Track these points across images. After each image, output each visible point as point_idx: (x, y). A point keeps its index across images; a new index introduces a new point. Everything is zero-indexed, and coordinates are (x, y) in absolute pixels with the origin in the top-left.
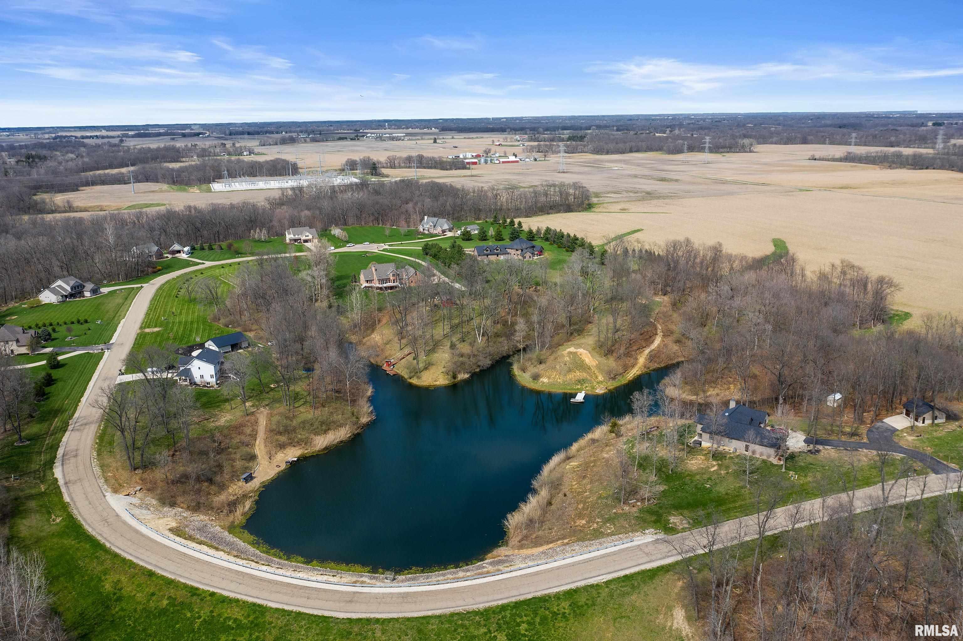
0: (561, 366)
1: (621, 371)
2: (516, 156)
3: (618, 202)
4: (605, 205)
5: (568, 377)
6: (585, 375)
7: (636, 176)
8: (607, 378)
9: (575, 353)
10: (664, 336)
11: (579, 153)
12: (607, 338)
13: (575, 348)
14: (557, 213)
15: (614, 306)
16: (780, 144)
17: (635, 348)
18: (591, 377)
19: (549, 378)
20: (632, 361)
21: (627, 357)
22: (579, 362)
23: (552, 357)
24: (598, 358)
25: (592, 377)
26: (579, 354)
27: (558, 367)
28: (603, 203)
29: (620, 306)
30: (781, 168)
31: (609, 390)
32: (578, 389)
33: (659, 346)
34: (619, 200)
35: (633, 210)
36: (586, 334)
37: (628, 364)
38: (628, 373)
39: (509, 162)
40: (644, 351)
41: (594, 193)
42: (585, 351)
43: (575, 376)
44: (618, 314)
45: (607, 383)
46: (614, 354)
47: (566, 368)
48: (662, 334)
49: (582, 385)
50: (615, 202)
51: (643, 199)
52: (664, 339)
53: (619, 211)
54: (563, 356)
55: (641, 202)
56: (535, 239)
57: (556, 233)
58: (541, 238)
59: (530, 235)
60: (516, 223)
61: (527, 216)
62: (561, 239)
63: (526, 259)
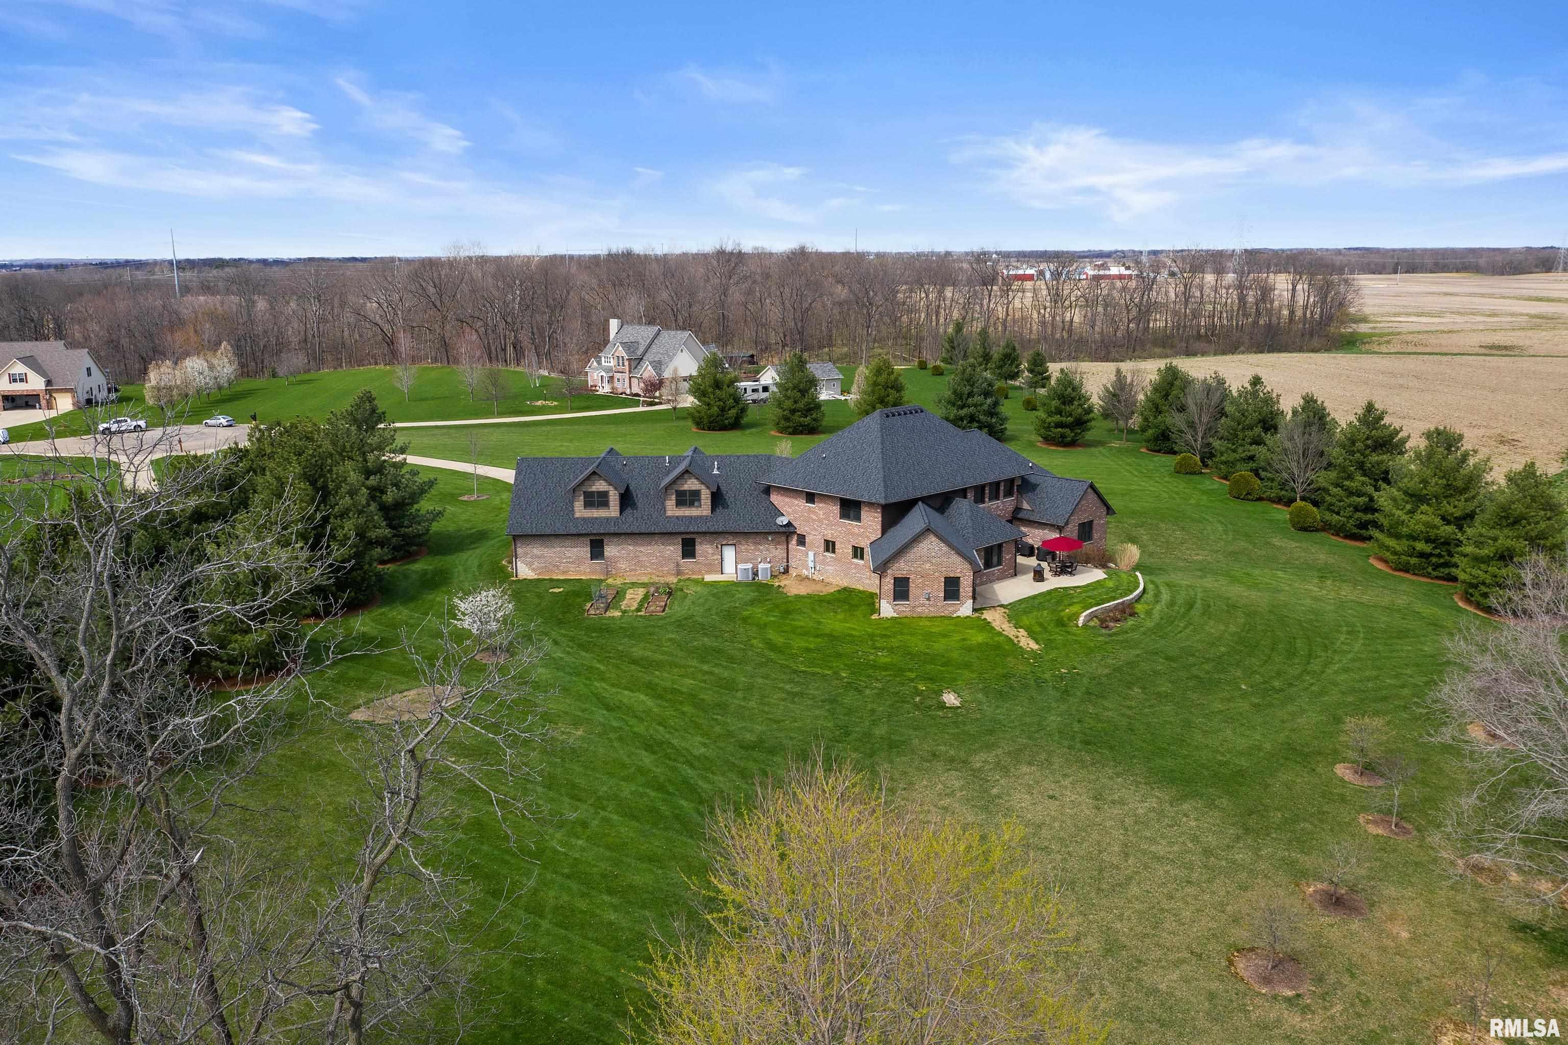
4: (1406, 338)
28: (1397, 333)
56: (1089, 436)
57: (1225, 395)
58: (1131, 432)
59: (1059, 412)
60: (1024, 365)
61: (1106, 359)
62: (1258, 442)
63: (904, 608)
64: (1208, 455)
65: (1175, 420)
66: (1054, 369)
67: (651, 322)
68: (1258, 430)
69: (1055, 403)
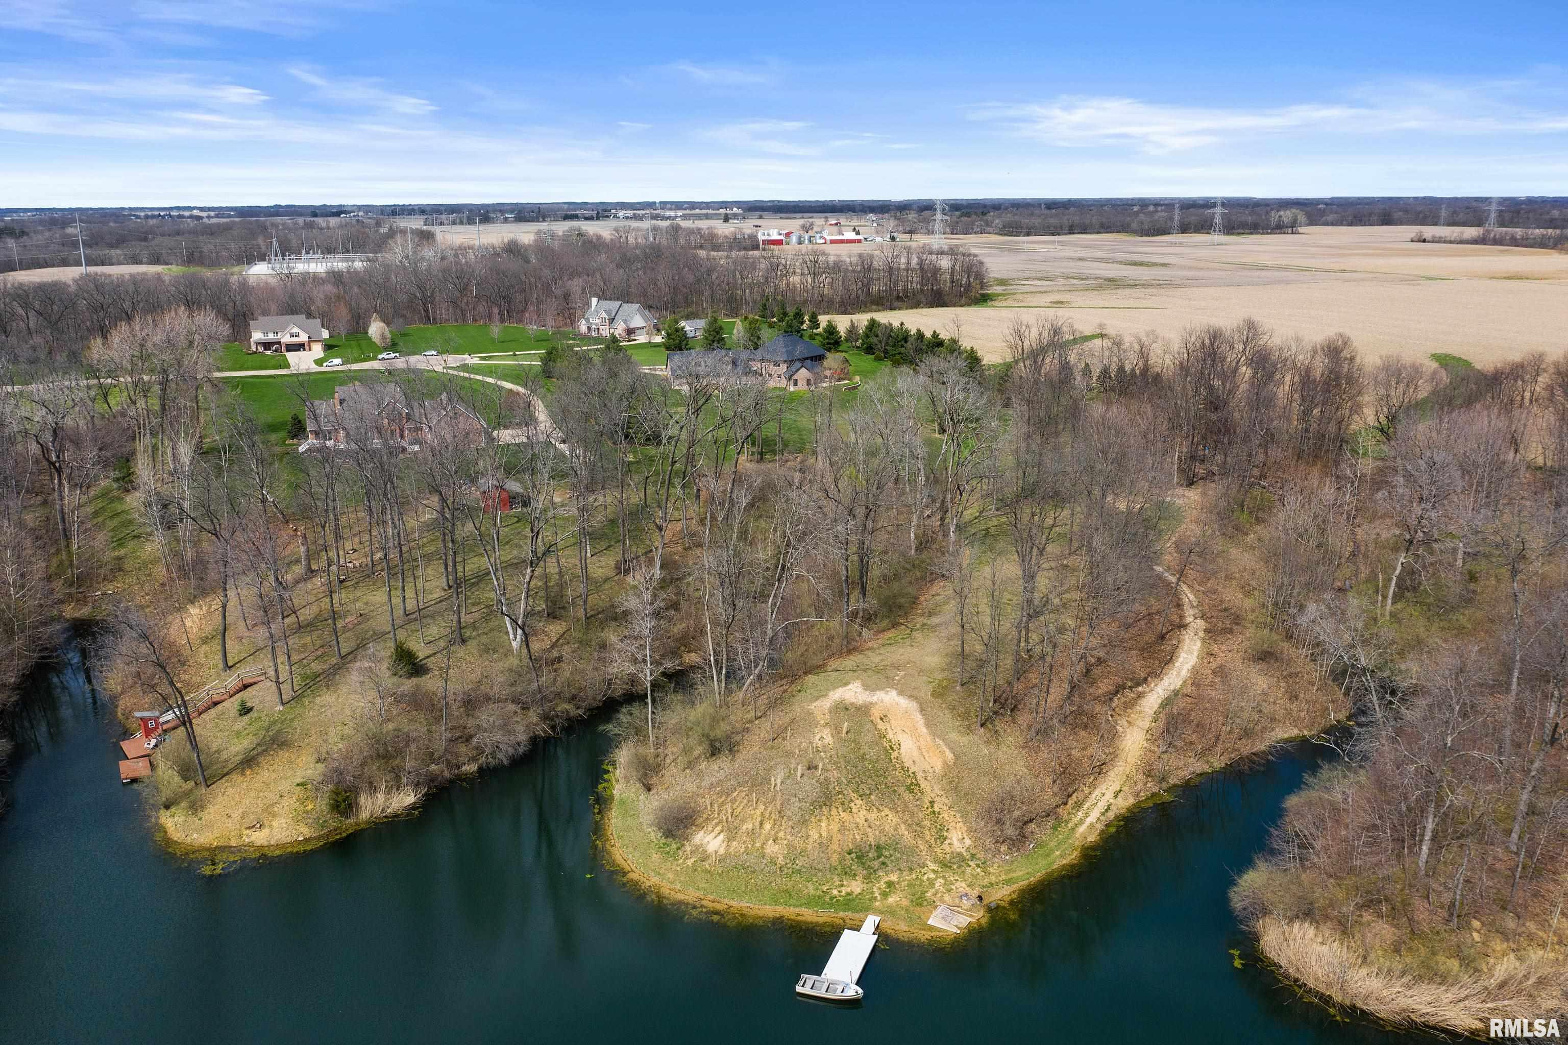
0: (790, 775)
1: (1049, 798)
2: (858, 233)
3: (1045, 292)
4: (1017, 296)
5: (814, 834)
6: (893, 818)
7: (1081, 259)
8: (989, 841)
9: (863, 711)
10: (1212, 633)
11: (976, 233)
12: (994, 644)
13: (866, 687)
14: (912, 308)
15: (1025, 518)
16: (1342, 224)
17: (1104, 686)
18: (917, 829)
19: (732, 833)
20: (1097, 751)
21: (1074, 727)
22: (872, 753)
23: (764, 729)
24: (954, 736)
25: (918, 835)
26: (876, 713)
27: (777, 778)
28: (1015, 294)
29: (1049, 521)
30: (1365, 251)
31: (993, 911)
32: (849, 902)
33: (1196, 679)
34: (1049, 289)
35: (1081, 304)
36: (920, 620)
37: (1079, 762)
38: (1079, 805)
39: (842, 241)
40: (1140, 696)
41: (997, 279)
42: (904, 703)
43: (843, 829)
44: (1041, 552)
45: (983, 865)
46: (1023, 719)
47: (810, 786)
48: (1201, 624)
49: (870, 876)
50: (1041, 292)
51: (1099, 288)
52: (1215, 648)
53: (1050, 305)
54: (810, 722)
55: (1096, 292)
56: (841, 348)
57: (892, 330)
58: (858, 347)
59: (828, 338)
60: (806, 318)
61: (845, 312)
62: (902, 346)
63: (796, 388)
64: (886, 352)
65: (874, 340)
66: (823, 320)
67: (618, 299)
68: (903, 342)
69: (826, 335)
